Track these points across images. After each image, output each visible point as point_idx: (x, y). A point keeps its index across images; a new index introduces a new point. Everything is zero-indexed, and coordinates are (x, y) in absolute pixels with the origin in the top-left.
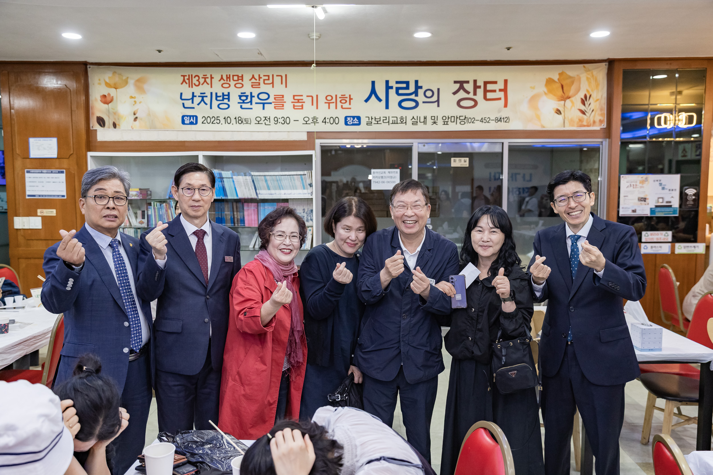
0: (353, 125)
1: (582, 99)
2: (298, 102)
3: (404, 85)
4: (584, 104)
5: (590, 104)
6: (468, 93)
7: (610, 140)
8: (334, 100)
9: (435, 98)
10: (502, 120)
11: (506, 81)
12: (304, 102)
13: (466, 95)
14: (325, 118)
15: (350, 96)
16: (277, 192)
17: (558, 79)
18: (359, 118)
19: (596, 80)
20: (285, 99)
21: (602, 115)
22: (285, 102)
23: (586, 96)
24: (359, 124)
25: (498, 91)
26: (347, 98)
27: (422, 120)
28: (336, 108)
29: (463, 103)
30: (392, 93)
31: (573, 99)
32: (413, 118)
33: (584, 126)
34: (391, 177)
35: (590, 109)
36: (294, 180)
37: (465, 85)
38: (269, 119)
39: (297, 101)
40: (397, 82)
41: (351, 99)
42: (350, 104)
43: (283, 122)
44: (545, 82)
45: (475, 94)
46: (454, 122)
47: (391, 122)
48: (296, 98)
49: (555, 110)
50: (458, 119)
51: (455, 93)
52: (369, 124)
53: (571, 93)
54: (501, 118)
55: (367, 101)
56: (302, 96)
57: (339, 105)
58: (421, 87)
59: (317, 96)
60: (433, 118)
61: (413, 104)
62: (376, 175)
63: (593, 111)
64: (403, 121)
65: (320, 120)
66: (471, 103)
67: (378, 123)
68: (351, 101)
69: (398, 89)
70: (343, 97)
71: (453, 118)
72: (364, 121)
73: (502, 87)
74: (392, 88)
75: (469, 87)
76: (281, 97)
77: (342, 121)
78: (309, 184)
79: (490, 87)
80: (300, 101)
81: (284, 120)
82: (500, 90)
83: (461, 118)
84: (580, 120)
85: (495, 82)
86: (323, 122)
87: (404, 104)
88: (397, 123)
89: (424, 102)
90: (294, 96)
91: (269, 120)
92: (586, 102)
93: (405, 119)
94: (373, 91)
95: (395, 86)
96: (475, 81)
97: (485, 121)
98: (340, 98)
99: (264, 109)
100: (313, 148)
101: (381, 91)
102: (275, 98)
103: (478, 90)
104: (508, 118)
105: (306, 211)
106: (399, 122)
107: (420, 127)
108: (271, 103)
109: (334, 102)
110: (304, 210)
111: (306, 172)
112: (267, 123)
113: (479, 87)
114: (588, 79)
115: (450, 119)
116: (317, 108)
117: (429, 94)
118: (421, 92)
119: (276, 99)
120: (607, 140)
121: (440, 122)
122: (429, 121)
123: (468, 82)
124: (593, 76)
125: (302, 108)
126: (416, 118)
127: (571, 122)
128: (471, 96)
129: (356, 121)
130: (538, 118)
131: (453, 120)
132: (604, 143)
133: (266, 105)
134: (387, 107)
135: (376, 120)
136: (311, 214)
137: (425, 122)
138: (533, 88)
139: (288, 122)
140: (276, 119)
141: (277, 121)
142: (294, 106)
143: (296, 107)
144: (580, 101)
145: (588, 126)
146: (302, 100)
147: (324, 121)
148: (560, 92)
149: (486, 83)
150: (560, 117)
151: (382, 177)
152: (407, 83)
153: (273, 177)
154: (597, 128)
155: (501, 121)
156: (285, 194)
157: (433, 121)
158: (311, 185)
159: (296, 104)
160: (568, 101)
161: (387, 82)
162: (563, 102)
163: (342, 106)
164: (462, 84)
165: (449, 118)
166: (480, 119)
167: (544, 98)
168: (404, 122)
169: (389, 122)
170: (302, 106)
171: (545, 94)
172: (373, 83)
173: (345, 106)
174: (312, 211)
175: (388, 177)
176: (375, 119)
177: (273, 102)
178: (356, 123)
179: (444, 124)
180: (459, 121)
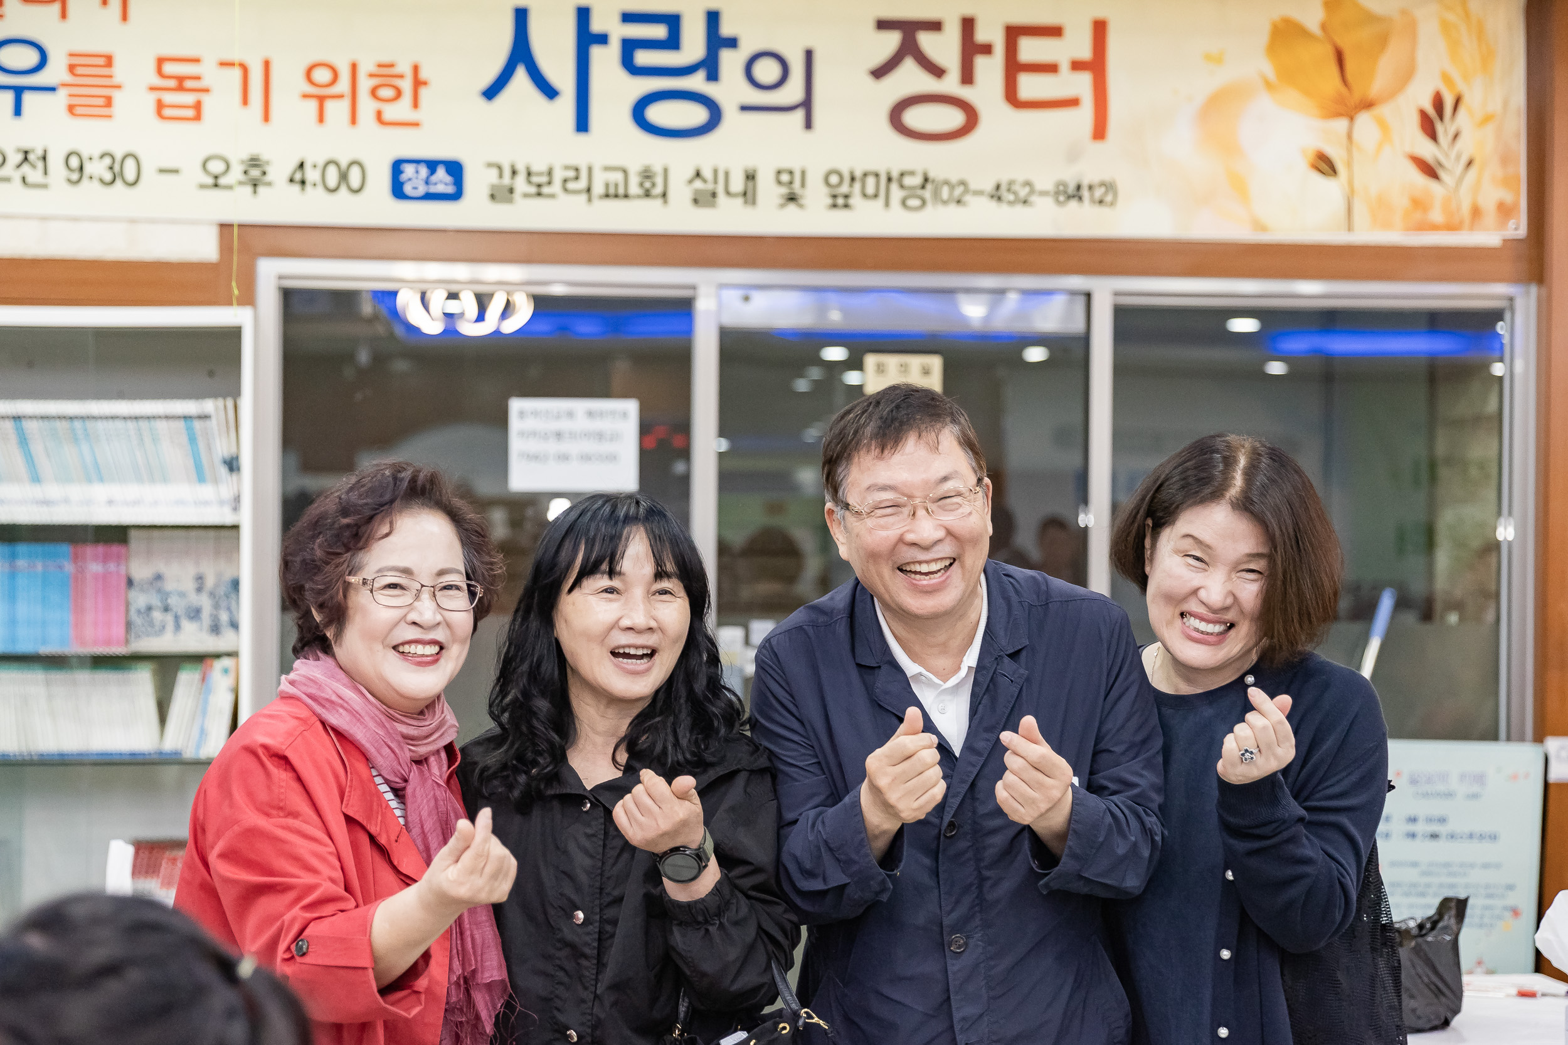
0: (429, 197)
1: (1424, 115)
2: (180, 88)
3: (659, 32)
4: (1433, 135)
5: (1456, 136)
6: (937, 72)
7: (1544, 291)
8: (343, 85)
9: (792, 92)
10: (1085, 193)
11: (1100, 28)
12: (206, 90)
13: (926, 83)
14: (301, 165)
15: (416, 69)
16: (76, 491)
17: (1324, 27)
18: (455, 169)
19: (1480, 33)
20: (119, 72)
21: (1508, 182)
22: (118, 87)
23: (1438, 103)
24: (457, 196)
25: (1065, 67)
26: (401, 76)
27: (737, 183)
28: (353, 120)
29: (914, 118)
30: (605, 61)
31: (1384, 110)
32: (698, 174)
33: (1434, 227)
34: (600, 436)
35: (1458, 157)
36: (155, 440)
37: (926, 41)
38: (44, 158)
39: (172, 83)
40: (628, 18)
41: (418, 83)
42: (416, 104)
43: (108, 177)
44: (1263, 37)
45: (967, 77)
46: (876, 196)
47: (598, 189)
48: (169, 68)
49: (1311, 156)
50: (894, 187)
51: (879, 73)
52: (501, 195)
53: (1377, 86)
54: (1079, 188)
55: (491, 93)
56: (196, 61)
57: (367, 106)
58: (732, 43)
59: (267, 64)
60: (785, 178)
61: (697, 115)
62: (530, 424)
63: (1470, 163)
64: (652, 186)
65: (279, 171)
66: (951, 118)
67: (539, 194)
68: (423, 92)
69: (629, 46)
70: (385, 74)
71: (871, 181)
72: (477, 181)
73: (1085, 52)
74: (603, 39)
75: (943, 47)
76: (101, 61)
77: (380, 179)
78: (225, 462)
79: (1030, 50)
80: (189, 84)
81: (111, 168)
82: (1077, 66)
83: (908, 181)
84: (1419, 203)
85: (1055, 32)
86: (291, 180)
87: (657, 114)
88: (626, 196)
89: (745, 108)
90: (161, 61)
91: (40, 164)
92: (1440, 128)
93: (659, 180)
94: (521, 53)
95: (619, 32)
96: (968, 24)
97: (1011, 197)
98: (372, 75)
99: (18, 111)
100: (248, 298)
102: (72, 68)
103: (981, 63)
104: (1109, 187)
105: (210, 582)
106: (634, 189)
107: (729, 218)
108: (52, 89)
109: (340, 96)
110: (200, 579)
111: (209, 406)
112: (35, 176)
113: (987, 49)
114: (1446, 28)
115: (857, 186)
116: (266, 118)
117: (767, 71)
118: (731, 62)
119: (79, 70)
120: (1534, 289)
121: (816, 194)
122: (768, 190)
123: (935, 26)
124: (1467, 15)
125: (198, 117)
126: (707, 173)
127: (1381, 209)
128: (950, 84)
129: (442, 181)
130: (1239, 187)
131: (870, 189)
132: (1519, 304)
133: (28, 98)
134: (582, 124)
135: (535, 179)
136: (233, 596)
137: (749, 196)
138: (1215, 59)
139: (130, 175)
140: (74, 162)
141: (78, 172)
142: (160, 106)
143: (167, 112)
144: (1415, 120)
145: (1451, 227)
146: (198, 78)
147: (298, 176)
148: (1330, 81)
149: (1013, 33)
150: (1331, 189)
151: (559, 435)
152: (673, 21)
153: (58, 424)
154: (1489, 237)
155: (1080, 198)
156: (110, 502)
157: (784, 190)
158: (232, 465)
159: (169, 98)
160: (1364, 120)
161: (583, 15)
162: (1341, 124)
163: (379, 115)
164: (909, 32)
165: (853, 179)
166: (989, 187)
167: (1264, 103)
168: (658, 190)
169: (589, 190)
170: (198, 106)
171: (1269, 85)
172: (521, 16)
173: (392, 112)
174: (236, 584)
175: (587, 435)
176: (529, 174)
177: (64, 85)
178: (441, 188)
179: (835, 206)
180: (896, 193)
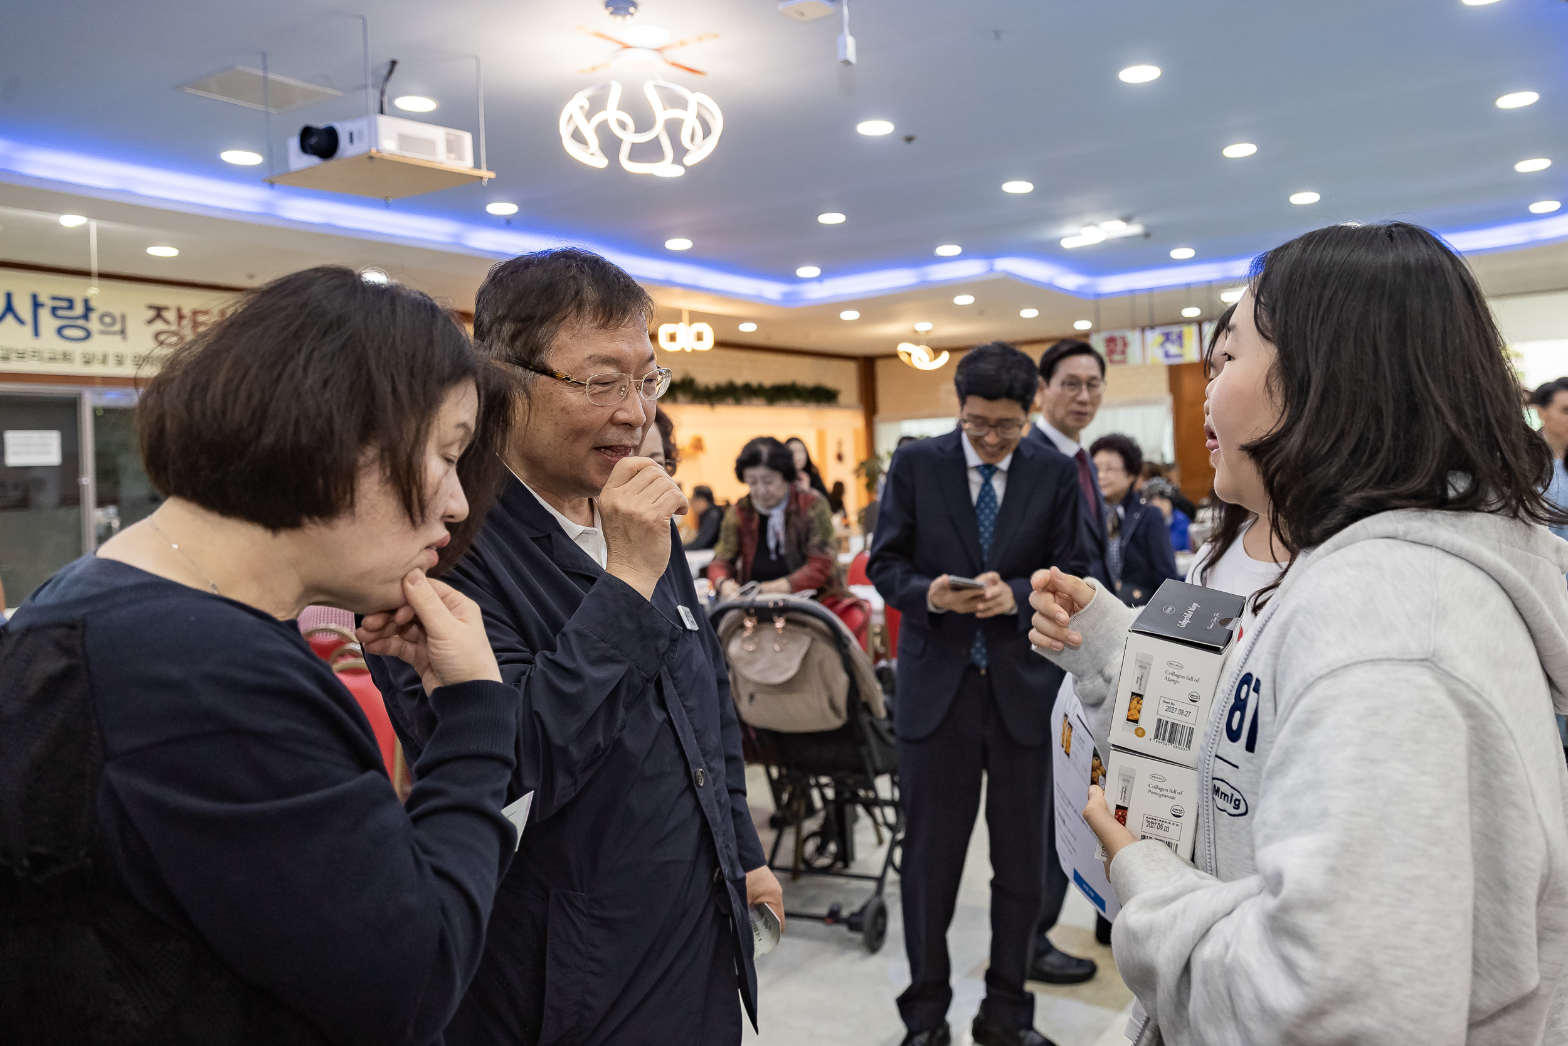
3: (64, 304)
6: (170, 324)
9: (117, 327)
13: (166, 327)
27: (99, 358)
30: (44, 314)
32: (84, 354)
34: (44, 445)
37: (164, 313)
40: (51, 298)
45: (180, 326)
47: (45, 358)
51: (149, 323)
52: (5, 360)
58: (94, 310)
60: (118, 356)
61: (82, 334)
62: (14, 440)
64: (66, 357)
67: (21, 360)
69: (54, 308)
74: (43, 305)
75: (171, 315)
87: (66, 332)
88: (56, 361)
89: (100, 332)
93: (69, 356)
94: (9, 308)
95: (50, 303)
96: (179, 310)
101: (23, 307)
103: (184, 321)
106: (59, 358)
107: (96, 370)
113: (185, 317)
117: (108, 320)
118: (94, 316)
121: (129, 363)
122: (112, 360)
123: (168, 309)
126: (88, 354)
128: (174, 328)
134: (36, 333)
135: (19, 353)
137: (104, 362)
151: (27, 445)
152: (70, 301)
157: (117, 361)
161: (35, 297)
164: (159, 312)
165: (142, 358)
168: (70, 359)
169: (42, 358)
172: (9, 296)
175: (39, 445)
176: (16, 351)
179: (136, 367)
